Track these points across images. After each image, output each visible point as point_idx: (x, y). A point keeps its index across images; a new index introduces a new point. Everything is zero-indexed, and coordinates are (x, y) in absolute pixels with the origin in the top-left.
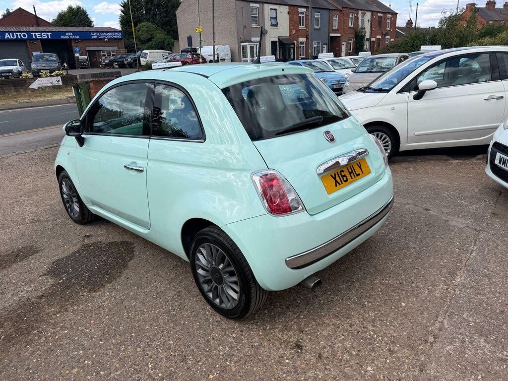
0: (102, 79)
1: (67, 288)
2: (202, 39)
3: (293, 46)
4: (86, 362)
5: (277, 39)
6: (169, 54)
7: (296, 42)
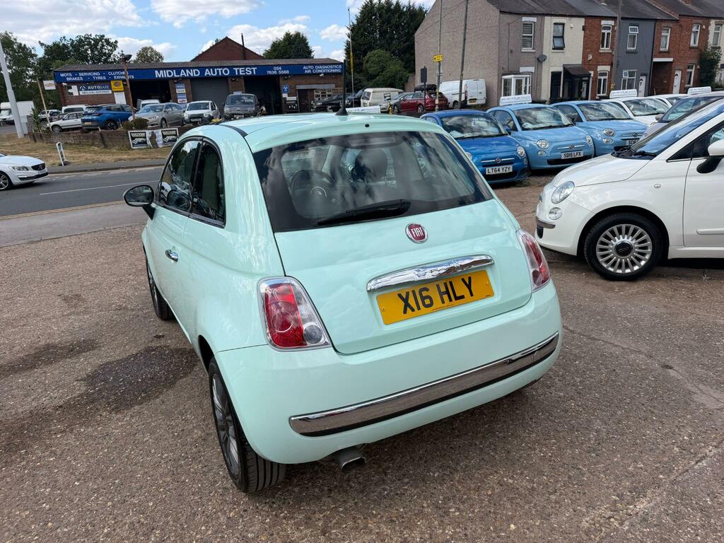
1: (92, 402)
2: (441, 72)
3: (587, 78)
4: (44, 505)
5: (561, 69)
6: (399, 93)
7: (592, 73)
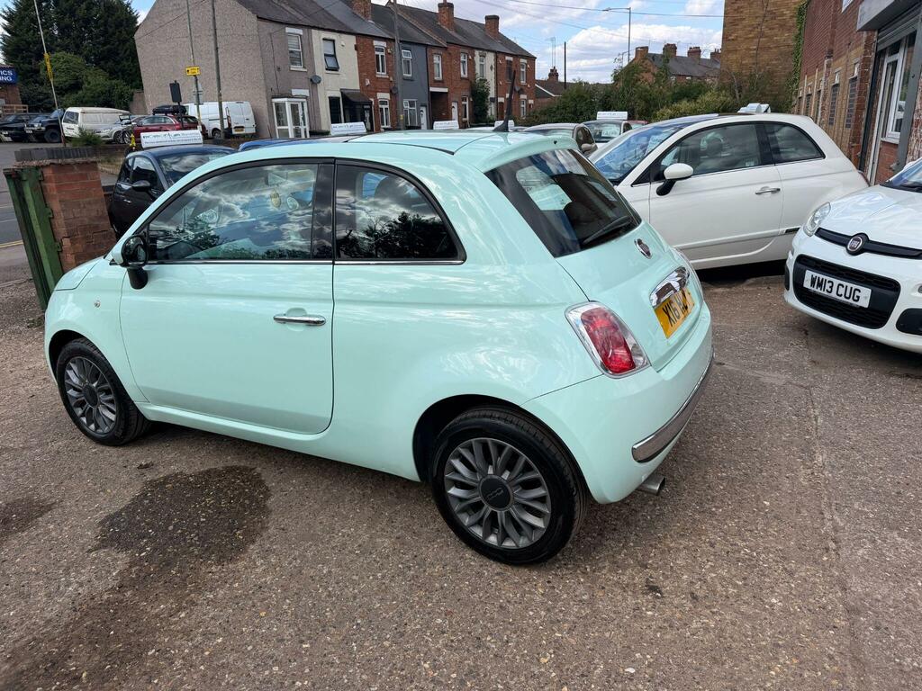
0: (69, 160)
1: (168, 565)
2: (200, 89)
3: (368, 107)
5: (338, 94)
7: (372, 100)
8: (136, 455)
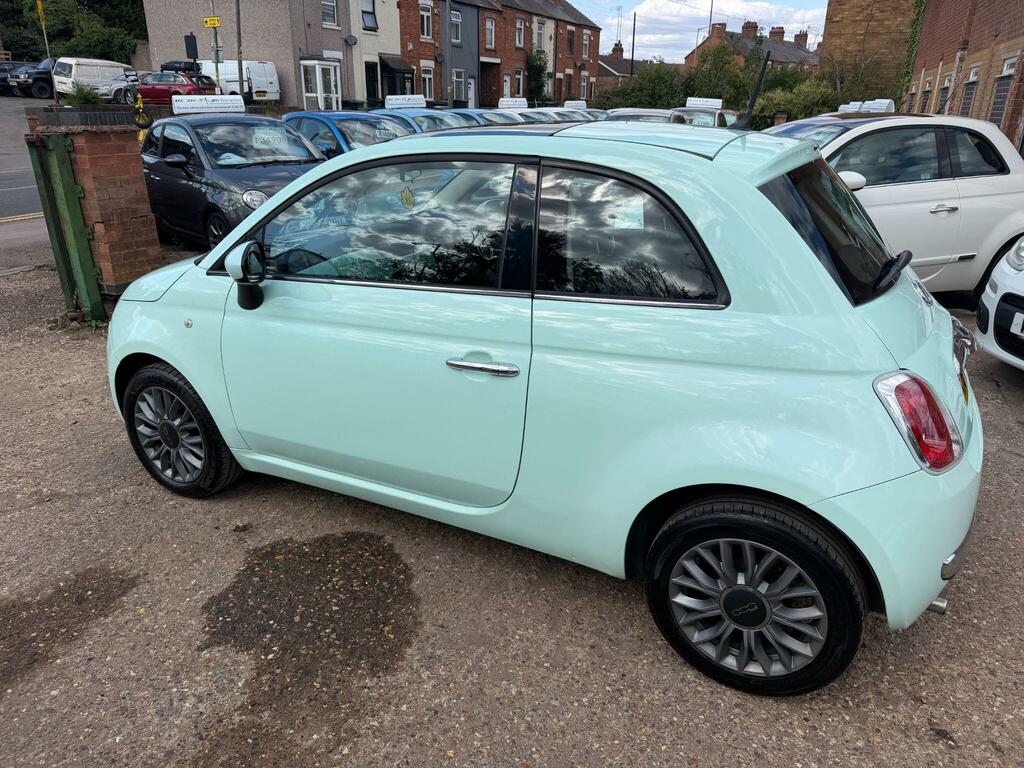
2: (220, 43)
3: (410, 76)
5: (376, 59)
7: (414, 67)
8: (228, 513)
